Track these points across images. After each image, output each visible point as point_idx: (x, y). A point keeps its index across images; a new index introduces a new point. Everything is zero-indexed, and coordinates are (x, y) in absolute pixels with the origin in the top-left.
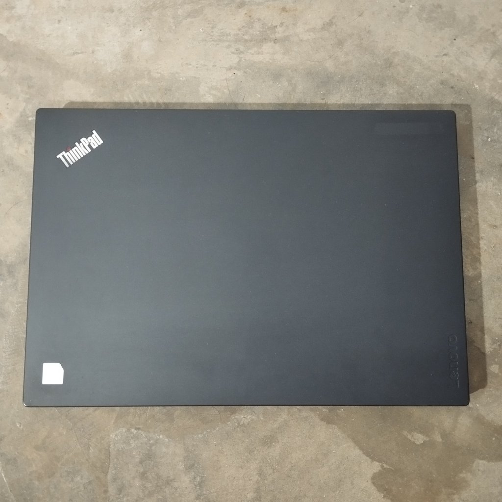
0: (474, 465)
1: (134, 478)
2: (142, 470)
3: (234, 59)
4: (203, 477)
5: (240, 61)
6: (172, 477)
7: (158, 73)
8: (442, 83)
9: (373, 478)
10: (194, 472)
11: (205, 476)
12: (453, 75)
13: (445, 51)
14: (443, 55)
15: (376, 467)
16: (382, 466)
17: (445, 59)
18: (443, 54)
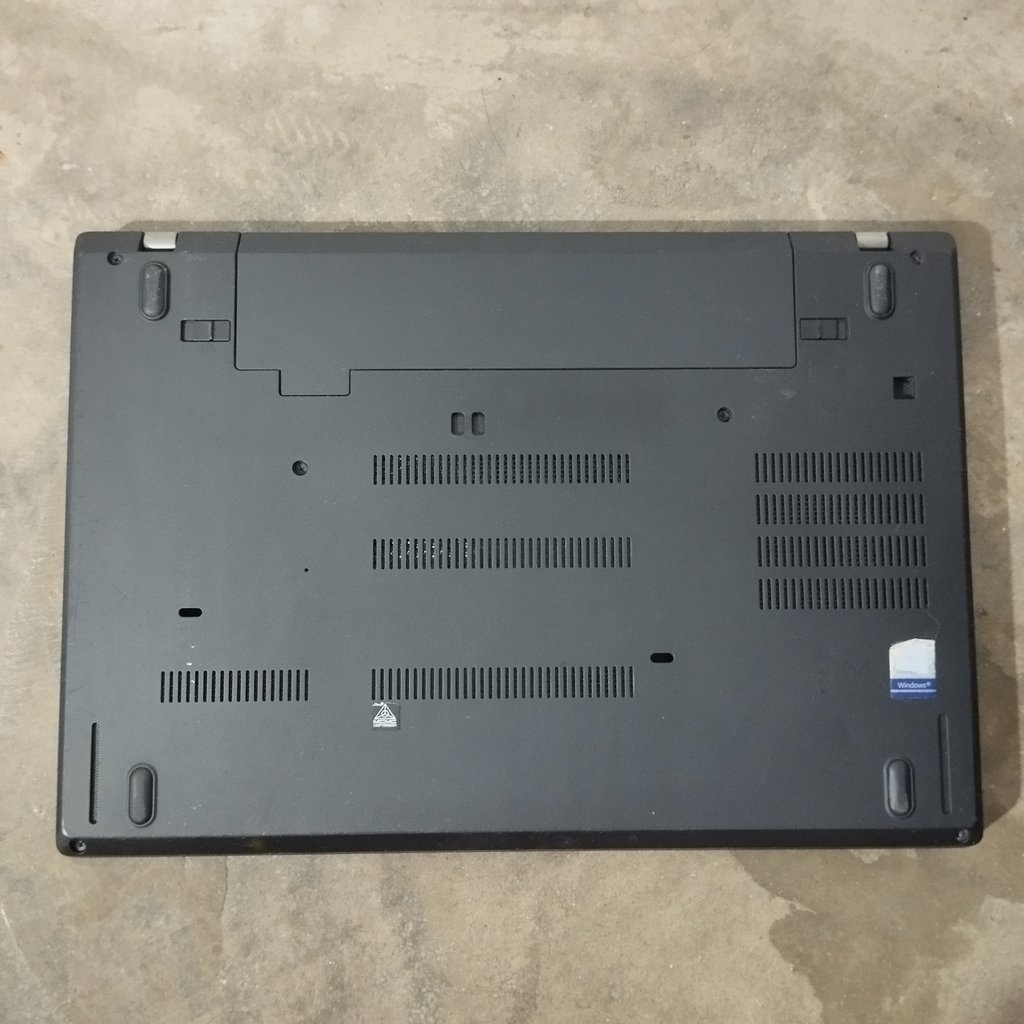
0: (983, 908)
1: (276, 923)
2: (293, 907)
3: (500, 49)
4: (421, 922)
5: (512, 51)
6: (355, 922)
7: (337, 74)
8: (938, 109)
9: (773, 931)
10: (403, 912)
11: (425, 920)
12: (959, 94)
13: (945, 43)
14: (942, 51)
15: (780, 908)
16: (792, 907)
17: (945, 58)
18: (940, 48)
